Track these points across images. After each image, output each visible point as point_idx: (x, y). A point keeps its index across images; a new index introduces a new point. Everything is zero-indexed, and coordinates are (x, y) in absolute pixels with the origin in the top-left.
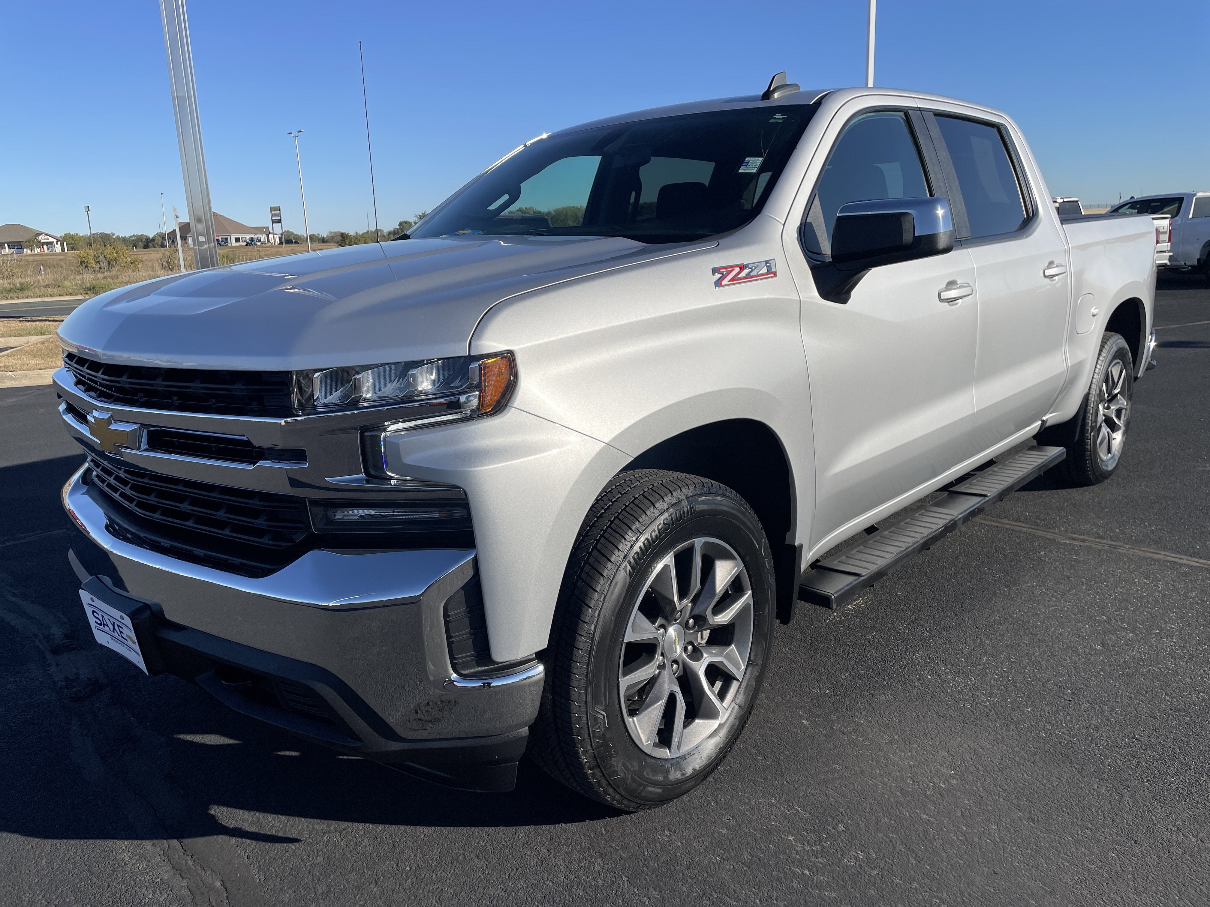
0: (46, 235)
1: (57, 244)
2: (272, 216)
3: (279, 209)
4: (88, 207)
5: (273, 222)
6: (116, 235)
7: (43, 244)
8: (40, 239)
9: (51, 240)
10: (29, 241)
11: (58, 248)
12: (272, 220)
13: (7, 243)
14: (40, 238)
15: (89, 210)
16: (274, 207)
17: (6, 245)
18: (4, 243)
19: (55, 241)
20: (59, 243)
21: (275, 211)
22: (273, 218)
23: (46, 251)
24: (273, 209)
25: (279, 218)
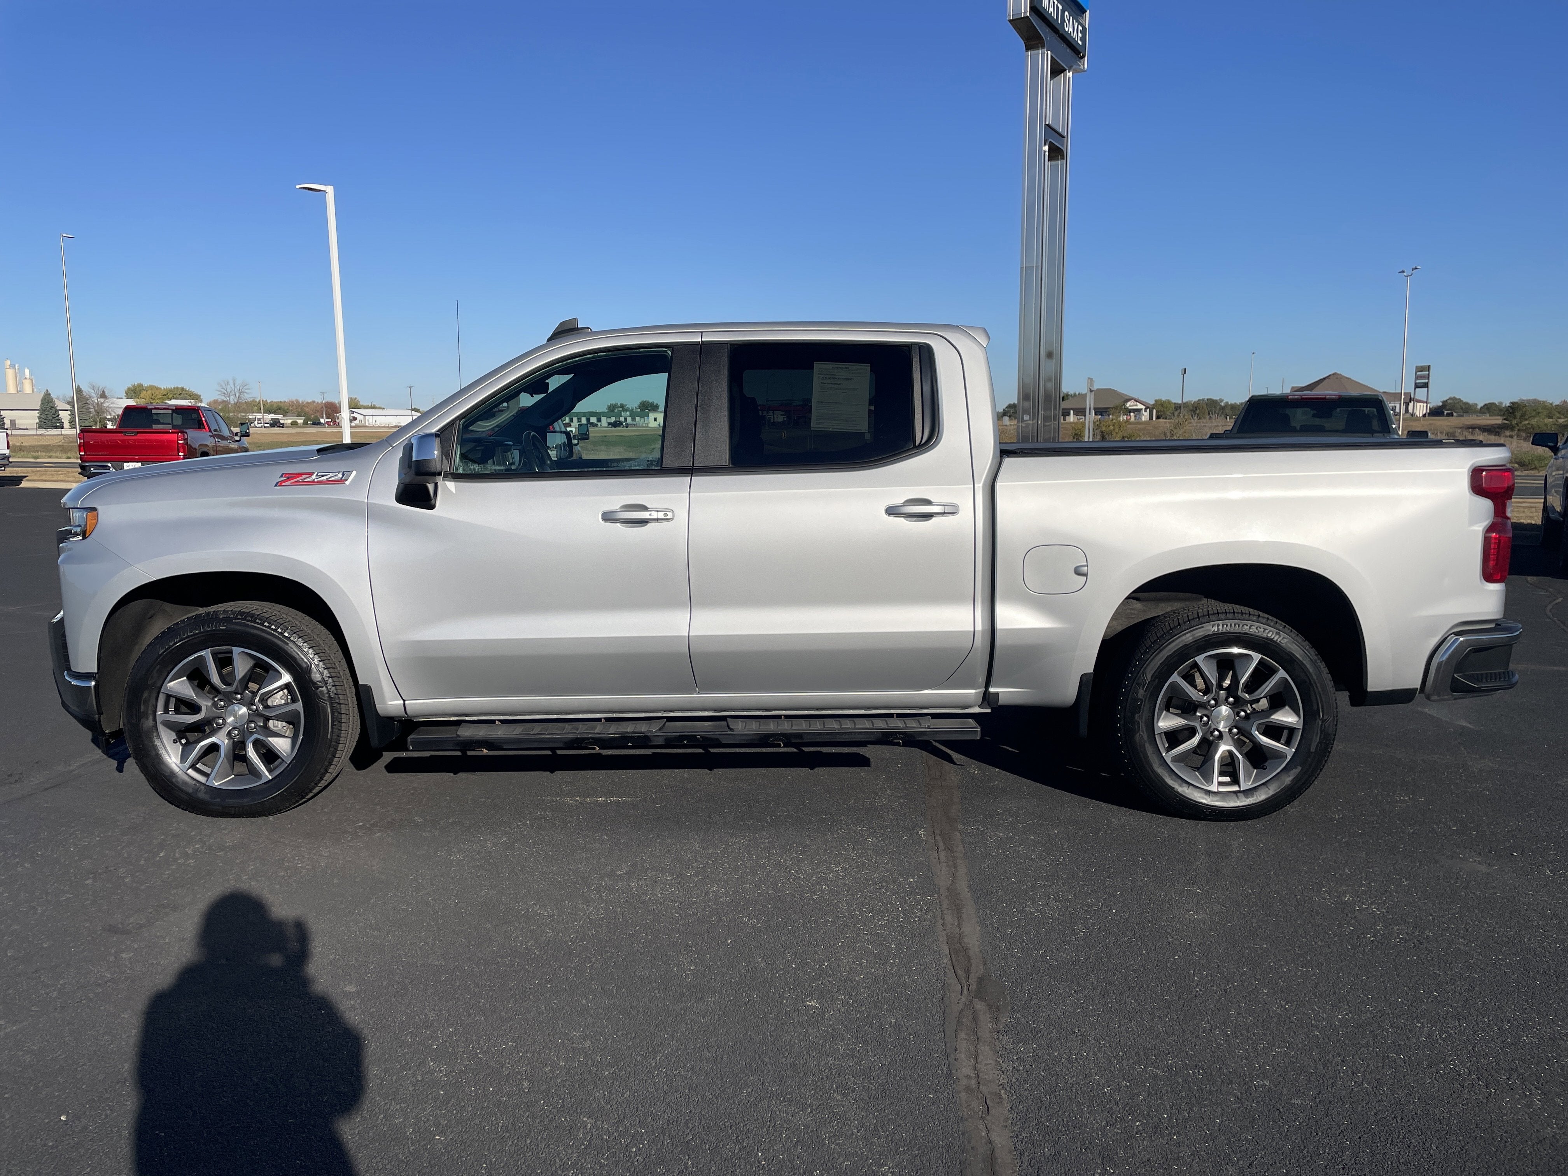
0: (1136, 401)
1: (1145, 411)
2: (1417, 377)
3: (1428, 368)
4: (1185, 369)
5: (1417, 386)
6: (1225, 402)
7: (1130, 411)
8: (1128, 406)
9: (1140, 406)
10: (1116, 408)
11: (1145, 416)
12: (1416, 383)
13: (1073, 409)
14: (1128, 404)
15: (1185, 373)
16: (1422, 367)
17: (1072, 412)
18: (1070, 409)
19: (1144, 407)
20: (1148, 410)
21: (1422, 371)
22: (1417, 381)
23: (1132, 419)
24: (1420, 369)
25: (1427, 381)
